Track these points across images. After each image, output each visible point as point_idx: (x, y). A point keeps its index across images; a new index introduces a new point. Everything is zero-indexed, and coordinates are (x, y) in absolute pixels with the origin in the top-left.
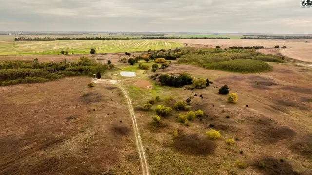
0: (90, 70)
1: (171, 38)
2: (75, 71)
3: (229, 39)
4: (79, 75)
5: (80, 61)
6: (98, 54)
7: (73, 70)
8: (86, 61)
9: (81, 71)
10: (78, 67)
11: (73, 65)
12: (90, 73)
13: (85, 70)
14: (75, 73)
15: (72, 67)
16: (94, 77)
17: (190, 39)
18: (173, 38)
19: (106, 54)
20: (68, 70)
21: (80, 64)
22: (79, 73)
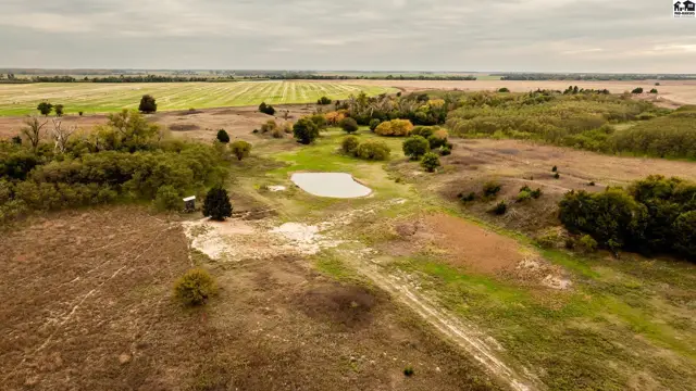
0: (163, 176)
1: (342, 78)
2: (85, 180)
3: (475, 79)
4: (106, 201)
5: (109, 129)
6: (168, 113)
7: (72, 177)
8: (138, 132)
9: (116, 177)
10: (103, 158)
11: (74, 149)
12: (168, 190)
13: (137, 175)
14: (86, 189)
15: (67, 157)
16: (190, 209)
17: (387, 79)
18: (347, 78)
19: (192, 111)
20: (48, 179)
21: (111, 143)
22: (106, 189)
